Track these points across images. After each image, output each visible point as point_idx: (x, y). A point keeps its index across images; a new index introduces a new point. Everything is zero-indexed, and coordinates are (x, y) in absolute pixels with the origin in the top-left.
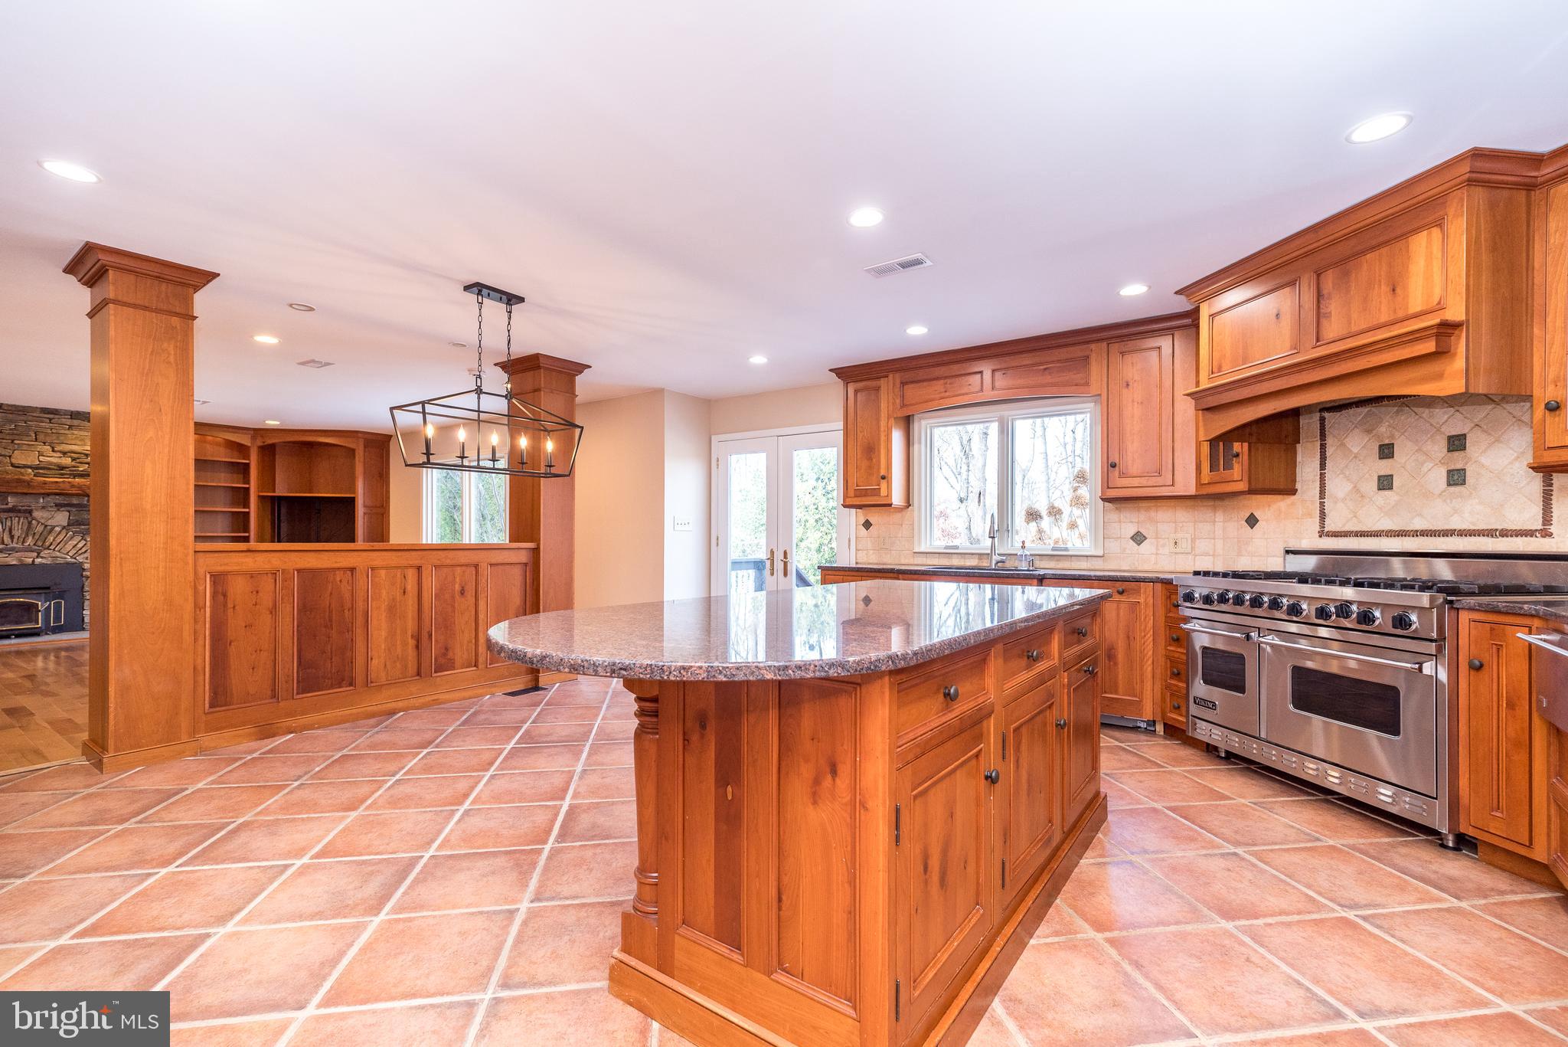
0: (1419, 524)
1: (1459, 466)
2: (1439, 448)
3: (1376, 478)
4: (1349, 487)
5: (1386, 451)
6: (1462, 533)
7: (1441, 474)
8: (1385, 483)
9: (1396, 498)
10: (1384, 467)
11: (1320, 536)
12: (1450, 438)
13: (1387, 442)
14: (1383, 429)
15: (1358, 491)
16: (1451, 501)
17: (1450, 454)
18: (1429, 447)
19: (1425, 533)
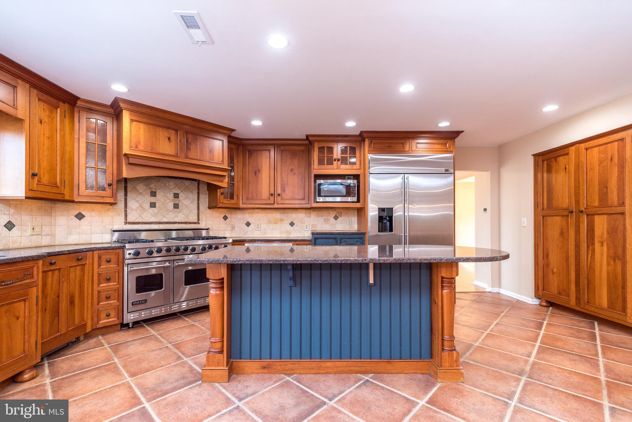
0: (165, 220)
1: (177, 203)
2: (171, 196)
3: (149, 203)
4: (138, 205)
5: (153, 194)
6: (179, 223)
7: (171, 205)
8: (153, 205)
9: (157, 211)
10: (153, 199)
11: (125, 224)
12: (174, 194)
13: (154, 191)
14: (152, 186)
15: (142, 207)
16: (175, 213)
17: (175, 199)
18: (168, 195)
19: (167, 223)
